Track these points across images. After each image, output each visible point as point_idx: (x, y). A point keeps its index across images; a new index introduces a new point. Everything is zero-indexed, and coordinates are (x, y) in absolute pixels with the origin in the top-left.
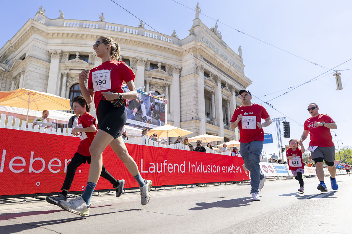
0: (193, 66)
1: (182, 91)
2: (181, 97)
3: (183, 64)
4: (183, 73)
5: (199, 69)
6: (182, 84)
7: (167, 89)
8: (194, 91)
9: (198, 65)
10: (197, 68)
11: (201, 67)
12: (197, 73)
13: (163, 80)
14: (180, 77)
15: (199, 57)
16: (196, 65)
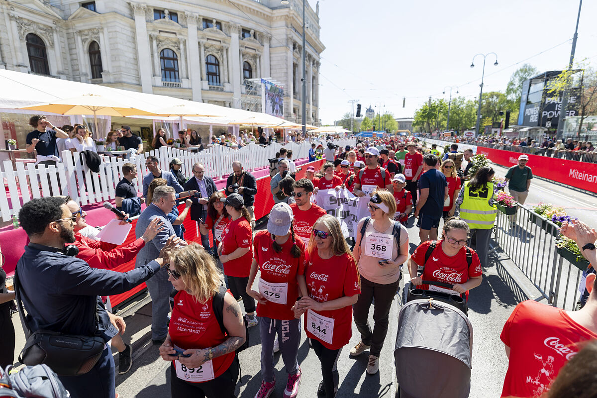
0: (284, 37)
1: (272, 63)
2: (271, 70)
3: (273, 32)
4: (274, 42)
5: (290, 40)
6: (272, 56)
7: (258, 60)
8: (285, 65)
9: (289, 36)
10: (288, 39)
11: (291, 39)
12: (287, 45)
13: (255, 50)
14: (270, 47)
15: (290, 26)
16: (287, 35)
